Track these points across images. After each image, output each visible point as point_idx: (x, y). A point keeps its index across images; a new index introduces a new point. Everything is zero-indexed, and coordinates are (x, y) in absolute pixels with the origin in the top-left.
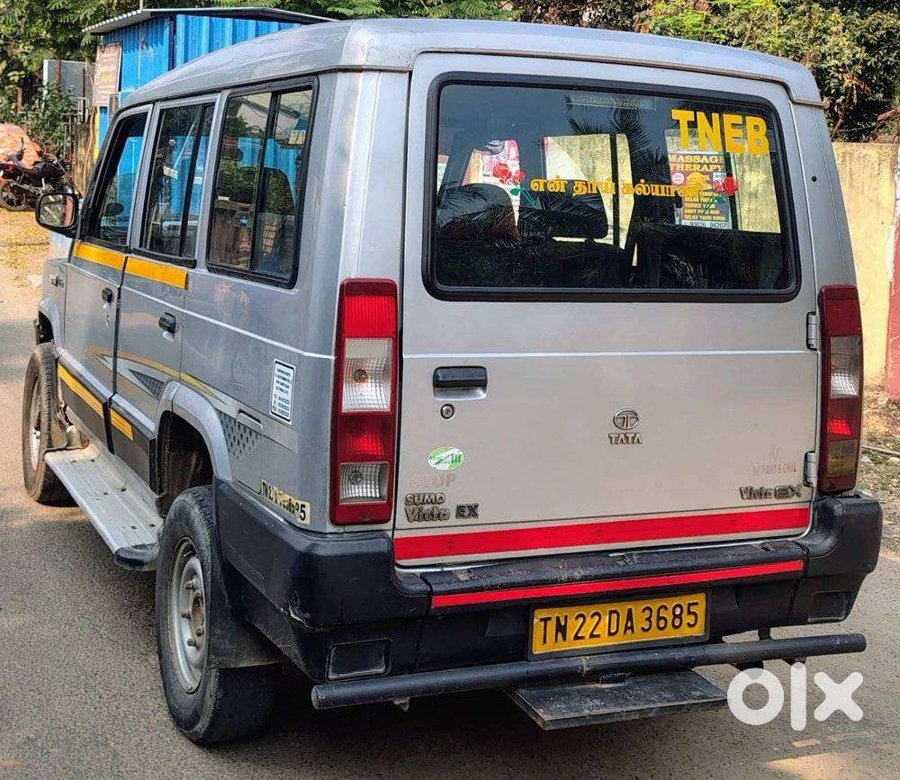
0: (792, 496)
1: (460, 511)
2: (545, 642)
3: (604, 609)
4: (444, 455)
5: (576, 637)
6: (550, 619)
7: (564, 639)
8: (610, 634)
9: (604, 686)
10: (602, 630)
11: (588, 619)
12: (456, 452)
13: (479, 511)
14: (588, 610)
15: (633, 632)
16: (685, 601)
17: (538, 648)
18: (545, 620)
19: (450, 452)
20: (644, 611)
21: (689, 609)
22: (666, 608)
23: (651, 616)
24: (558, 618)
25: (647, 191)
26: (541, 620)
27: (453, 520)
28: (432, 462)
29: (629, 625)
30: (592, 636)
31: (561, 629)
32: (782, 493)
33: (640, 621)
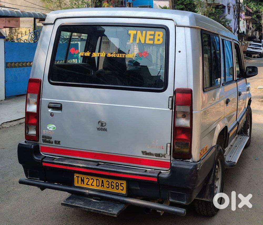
0: (162, 157)
1: (56, 142)
2: (78, 183)
3: (95, 178)
4: (51, 126)
5: (87, 184)
6: (79, 177)
7: (84, 184)
8: (97, 186)
9: (93, 200)
10: (94, 184)
11: (90, 180)
12: (54, 126)
13: (60, 143)
14: (90, 177)
15: (104, 187)
16: (120, 182)
17: (76, 184)
18: (78, 177)
19: (52, 126)
20: (107, 181)
21: (121, 185)
22: (114, 183)
23: (109, 184)
24: (81, 177)
25: (115, 56)
26: (77, 176)
27: (54, 144)
28: (48, 128)
29: (103, 185)
30: (91, 185)
31: (82, 181)
32: (158, 155)
33: (106, 184)
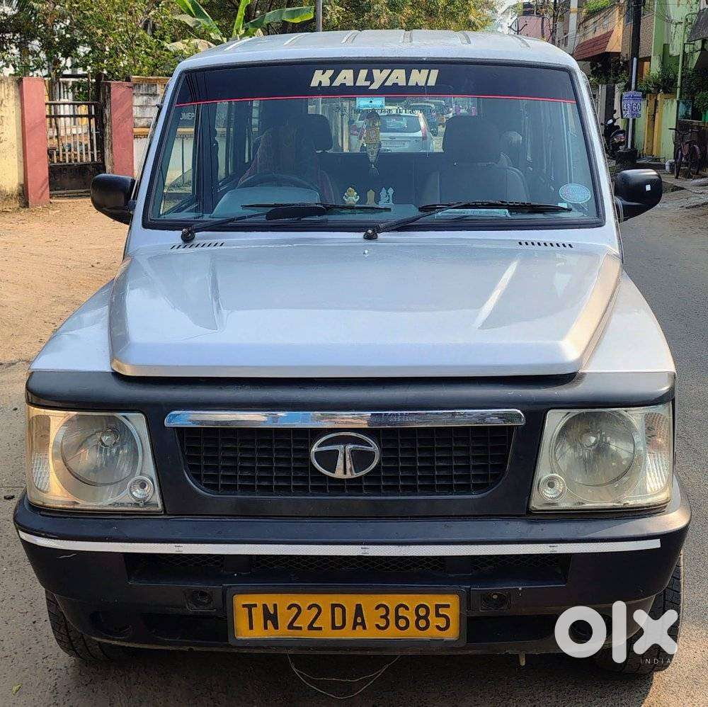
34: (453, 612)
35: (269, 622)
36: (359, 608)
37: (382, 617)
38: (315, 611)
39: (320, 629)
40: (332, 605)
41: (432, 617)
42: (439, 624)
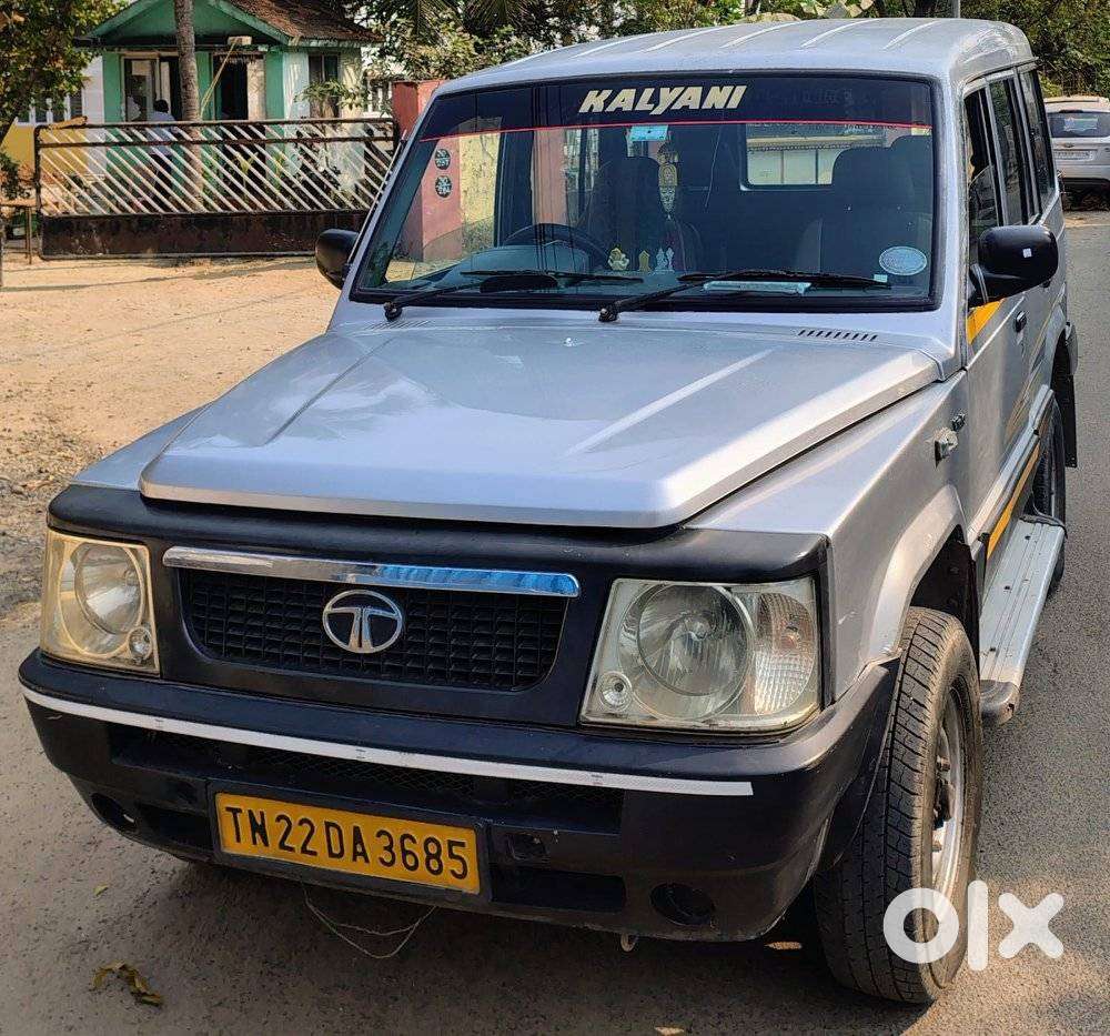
34: (469, 853)
35: (257, 835)
36: (357, 831)
37: (385, 848)
38: (307, 828)
39: (314, 853)
40: (326, 823)
41: (444, 857)
42: (455, 869)
